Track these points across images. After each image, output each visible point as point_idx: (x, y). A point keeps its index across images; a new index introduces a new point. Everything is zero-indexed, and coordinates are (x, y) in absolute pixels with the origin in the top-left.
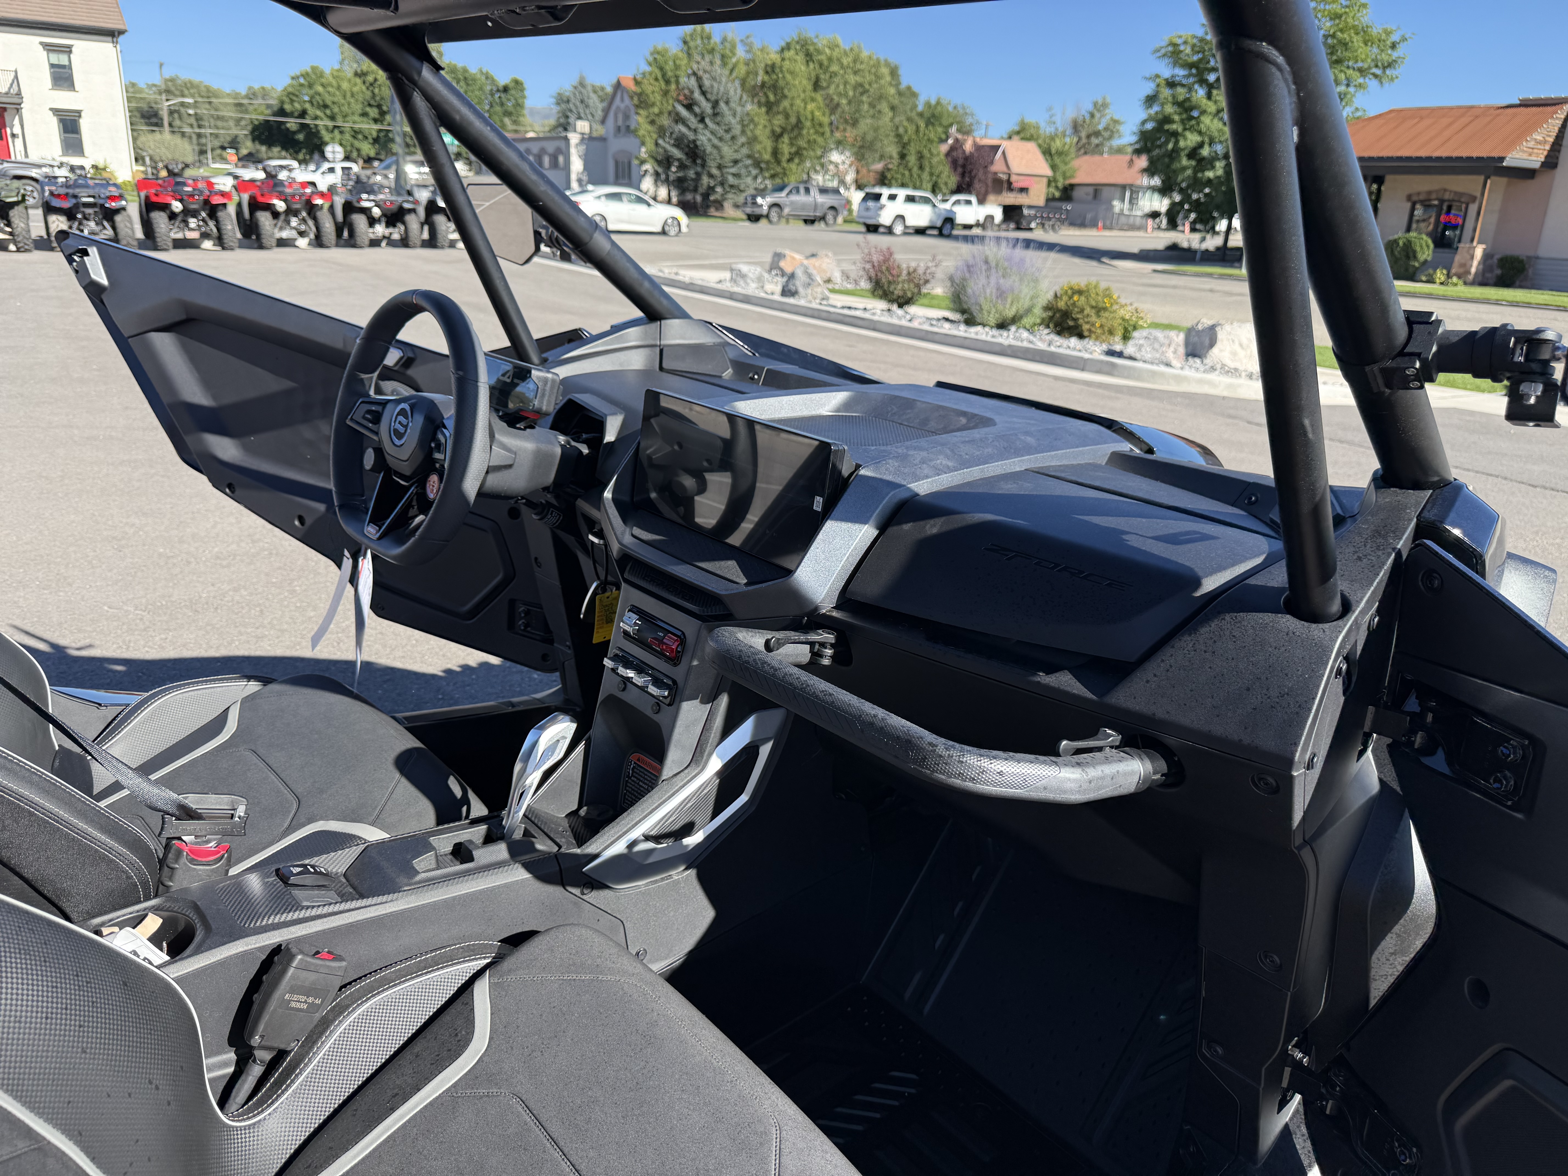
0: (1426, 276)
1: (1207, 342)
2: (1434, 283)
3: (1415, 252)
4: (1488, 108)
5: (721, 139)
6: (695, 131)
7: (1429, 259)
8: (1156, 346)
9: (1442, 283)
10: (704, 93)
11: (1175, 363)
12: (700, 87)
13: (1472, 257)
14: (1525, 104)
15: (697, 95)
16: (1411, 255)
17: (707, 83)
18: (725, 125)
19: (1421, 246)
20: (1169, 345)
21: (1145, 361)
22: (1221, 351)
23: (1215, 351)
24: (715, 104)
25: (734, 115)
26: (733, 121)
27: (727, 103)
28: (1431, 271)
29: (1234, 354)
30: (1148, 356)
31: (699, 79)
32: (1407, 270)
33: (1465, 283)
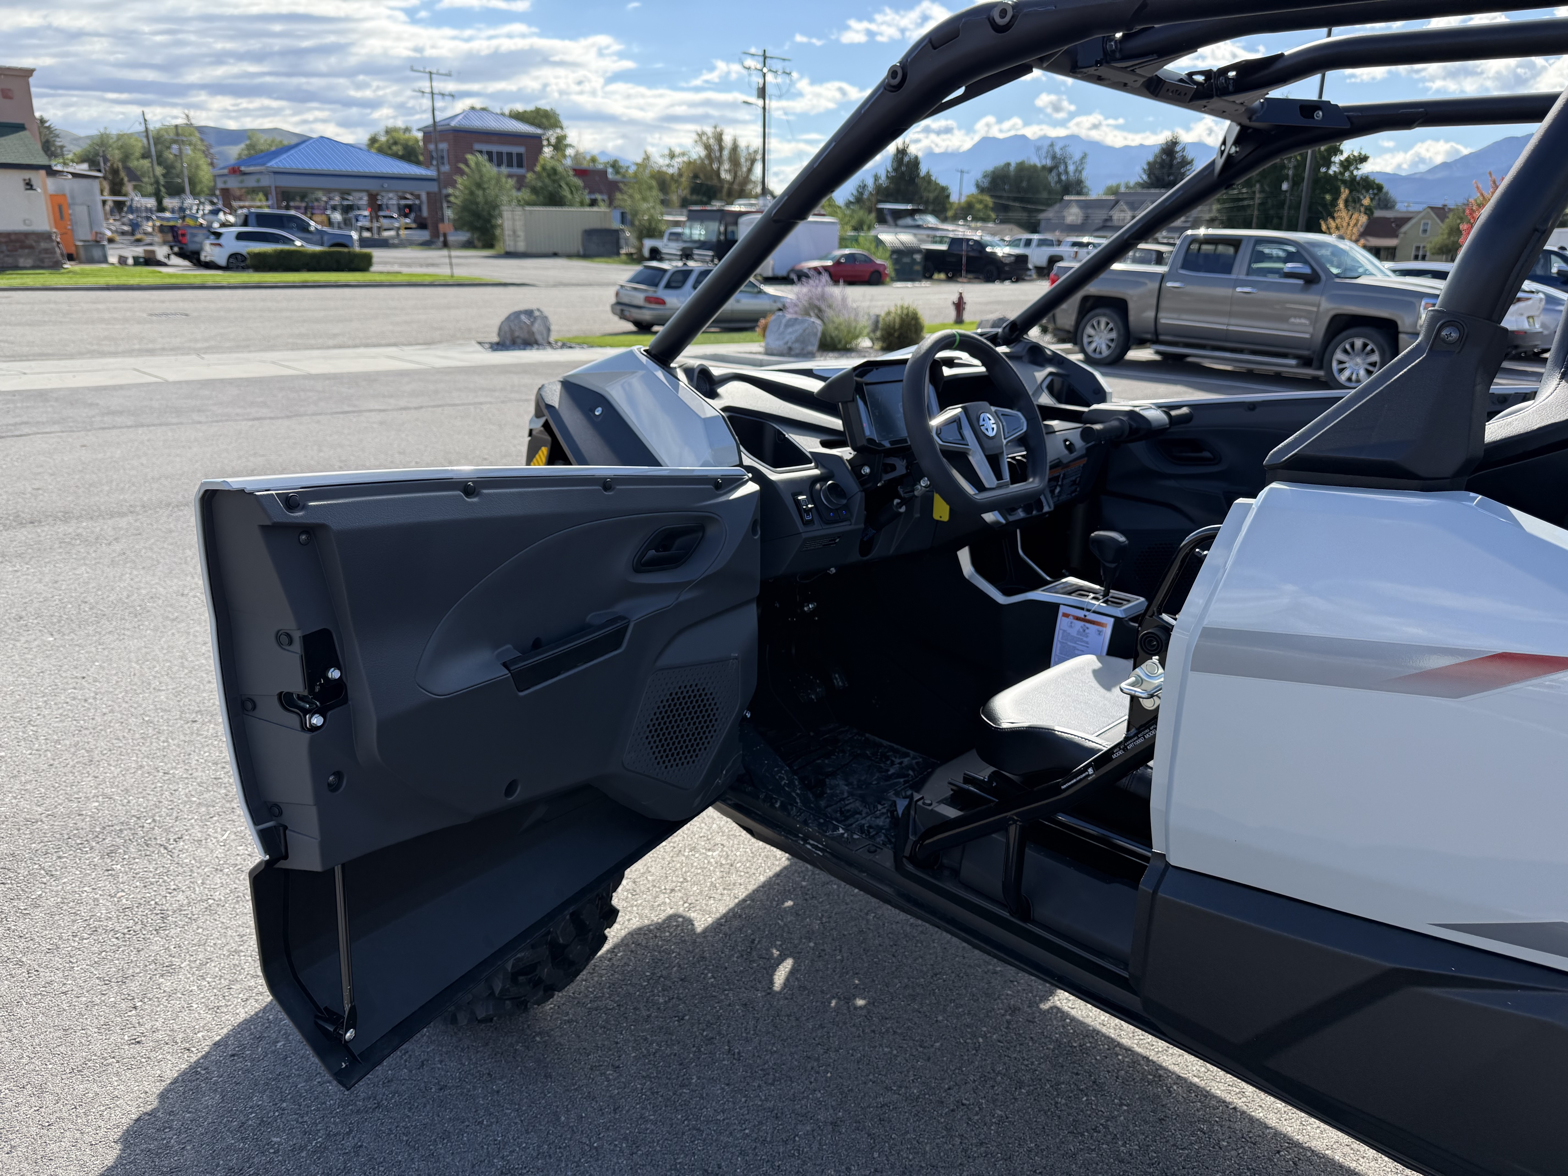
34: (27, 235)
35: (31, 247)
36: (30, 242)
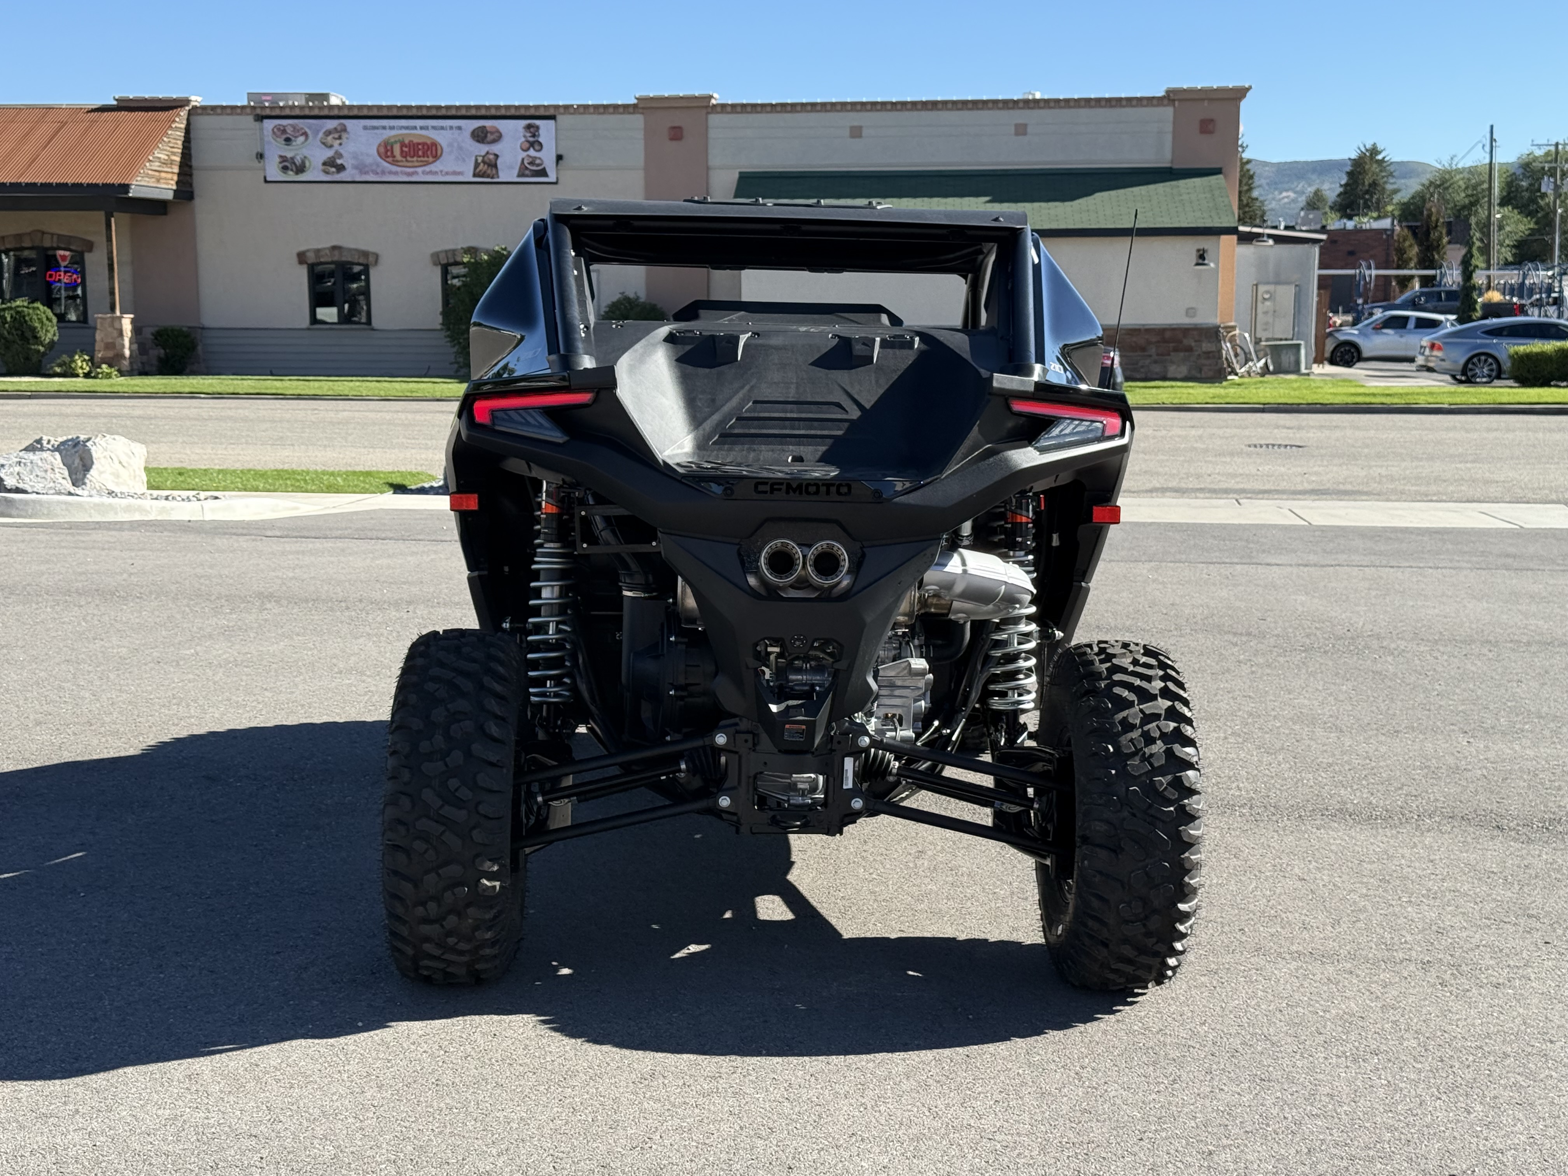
0: (59, 365)
2: (77, 376)
3: (33, 330)
4: (76, 111)
7: (56, 338)
9: (87, 376)
13: (121, 334)
14: (126, 106)
16: (28, 334)
19: (40, 321)
20: (53, 470)
22: (101, 473)
23: (94, 473)
28: (65, 358)
29: (117, 476)
32: (27, 359)
33: (122, 373)
34: (1185, 331)
35: (1190, 349)
36: (1189, 342)
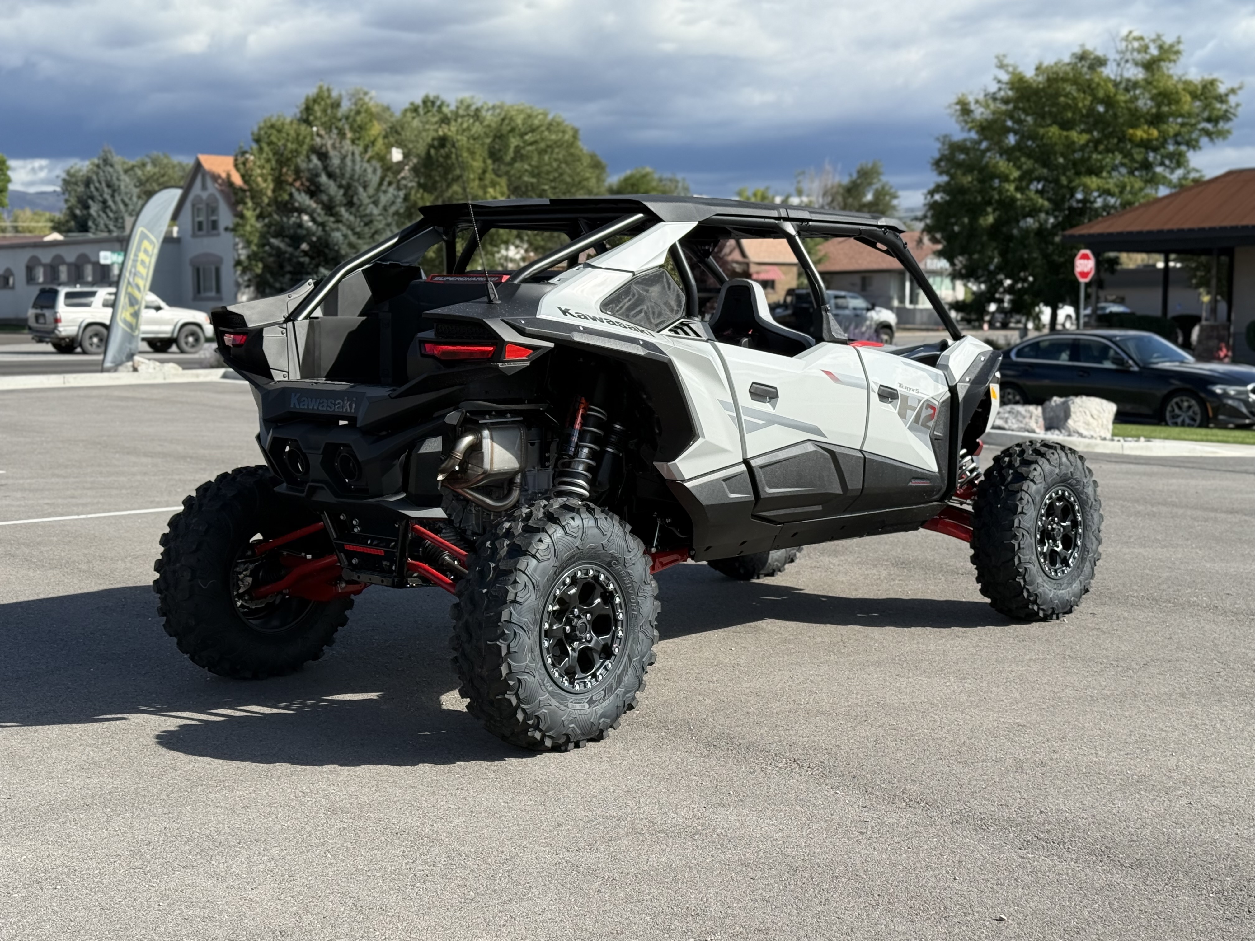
1: (1062, 415)
5: (359, 235)
6: (323, 225)
8: (1020, 418)
10: (330, 175)
11: (1037, 430)
12: (325, 168)
15: (324, 179)
17: (336, 162)
18: (366, 215)
20: (1031, 417)
21: (1013, 430)
22: (1075, 422)
23: (1070, 422)
24: (348, 189)
25: (376, 203)
26: (376, 211)
27: (365, 187)
29: (1088, 424)
30: (1015, 426)
31: (323, 156)
